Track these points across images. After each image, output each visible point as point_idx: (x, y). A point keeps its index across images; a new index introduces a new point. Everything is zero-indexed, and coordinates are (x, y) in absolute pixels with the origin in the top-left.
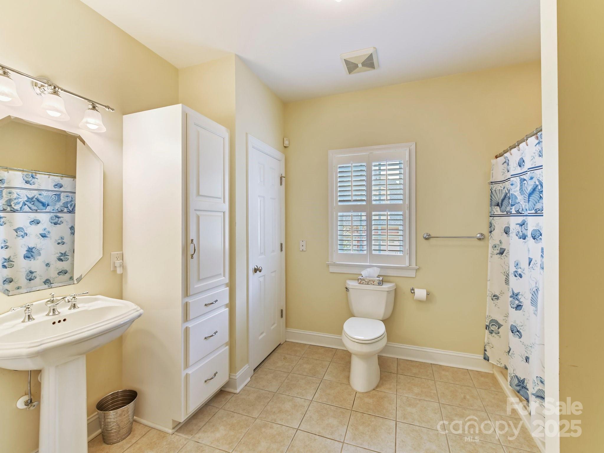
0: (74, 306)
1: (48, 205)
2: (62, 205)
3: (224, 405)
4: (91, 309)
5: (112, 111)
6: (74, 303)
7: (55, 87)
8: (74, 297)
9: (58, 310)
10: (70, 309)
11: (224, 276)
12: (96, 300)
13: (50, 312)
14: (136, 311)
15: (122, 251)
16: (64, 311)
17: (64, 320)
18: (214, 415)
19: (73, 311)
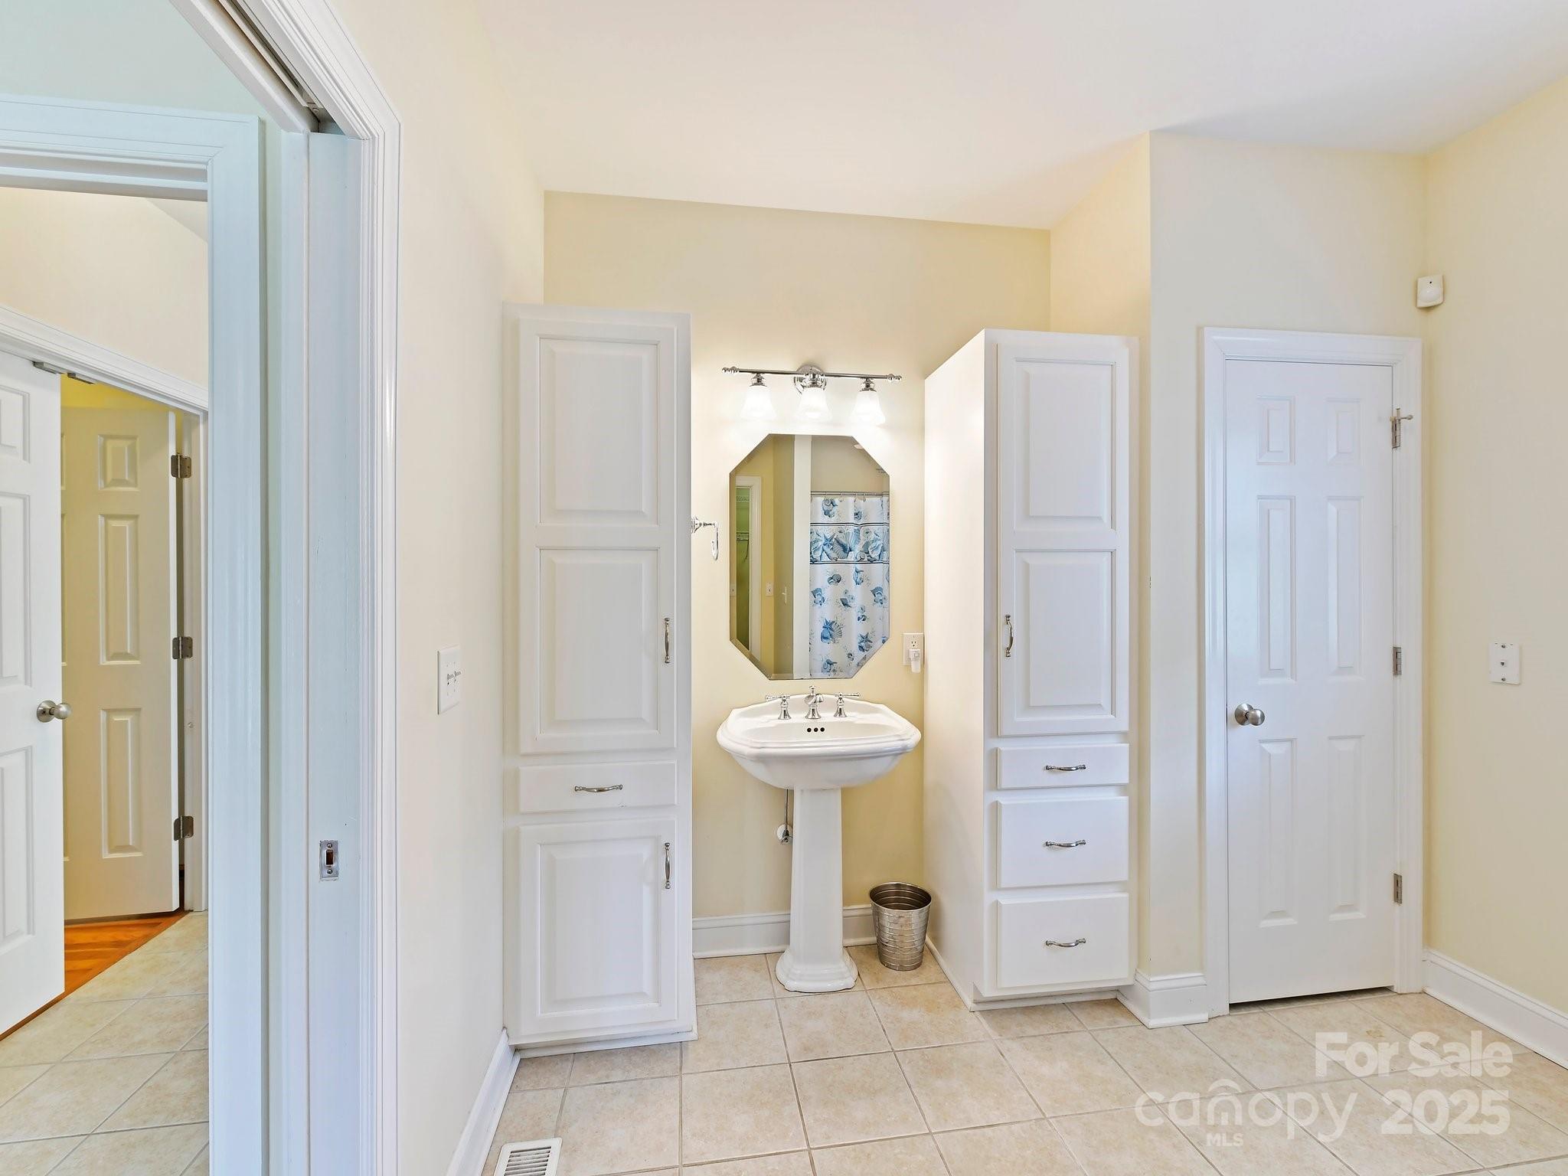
0: (840, 712)
1: (851, 550)
2: (862, 549)
3: (1100, 1030)
4: (857, 722)
5: (897, 380)
6: (840, 707)
7: (814, 375)
8: (840, 699)
9: (820, 714)
10: (835, 716)
11: (1113, 711)
12: (876, 711)
13: (808, 715)
14: (897, 738)
15: (923, 631)
16: (827, 717)
17: (822, 730)
18: (1067, 1032)
19: (838, 719)
